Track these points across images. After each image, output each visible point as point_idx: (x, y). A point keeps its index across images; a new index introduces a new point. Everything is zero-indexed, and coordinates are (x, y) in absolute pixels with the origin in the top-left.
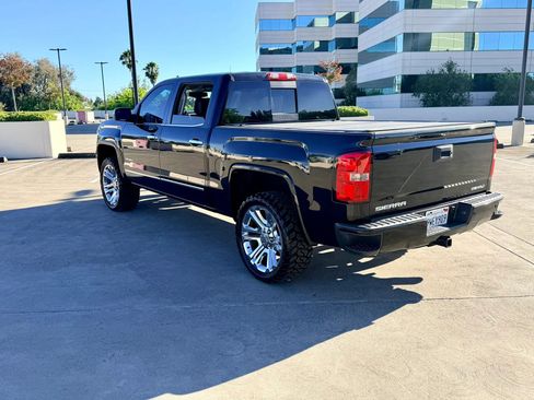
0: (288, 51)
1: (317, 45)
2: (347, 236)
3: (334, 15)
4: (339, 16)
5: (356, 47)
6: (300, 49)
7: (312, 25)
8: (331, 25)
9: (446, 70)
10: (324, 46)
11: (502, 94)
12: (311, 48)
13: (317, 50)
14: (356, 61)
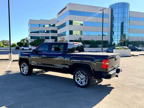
0: (38, 32)
1: (46, 31)
2: (105, 75)
3: (51, 24)
4: (52, 25)
5: (57, 33)
6: (41, 32)
7: (44, 26)
8: (50, 27)
9: (79, 39)
10: (48, 32)
11: (91, 45)
12: (44, 32)
13: (46, 33)
14: (57, 36)
